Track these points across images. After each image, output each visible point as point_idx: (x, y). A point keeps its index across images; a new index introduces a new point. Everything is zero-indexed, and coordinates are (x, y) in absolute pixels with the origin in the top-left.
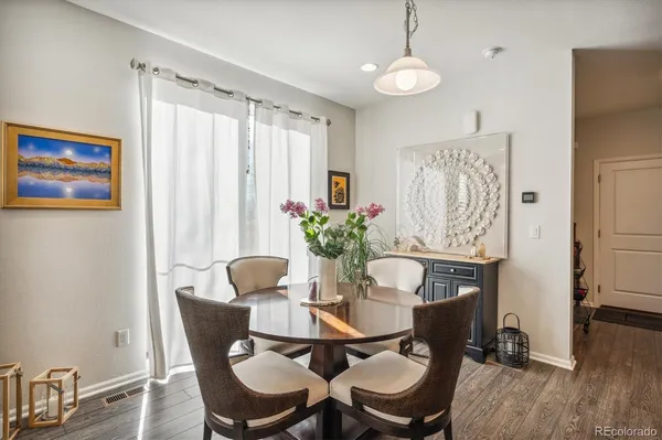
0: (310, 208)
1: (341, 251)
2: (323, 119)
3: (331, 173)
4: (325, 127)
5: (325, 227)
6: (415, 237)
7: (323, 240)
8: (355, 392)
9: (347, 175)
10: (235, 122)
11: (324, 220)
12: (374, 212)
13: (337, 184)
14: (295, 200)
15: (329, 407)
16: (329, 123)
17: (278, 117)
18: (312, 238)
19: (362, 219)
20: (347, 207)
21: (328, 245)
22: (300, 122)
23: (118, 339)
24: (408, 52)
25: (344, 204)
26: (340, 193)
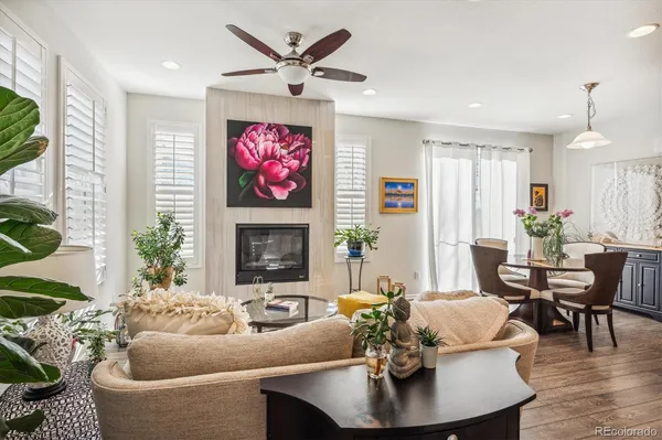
0: (527, 212)
1: (546, 234)
2: (527, 149)
3: (532, 185)
4: (528, 154)
5: (536, 222)
6: (609, 233)
7: (535, 229)
8: (554, 294)
9: (546, 186)
10: (470, 162)
11: (535, 218)
12: (567, 214)
13: (537, 193)
14: (520, 209)
15: (541, 301)
16: (531, 151)
17: (495, 153)
18: (529, 227)
19: (559, 218)
20: (546, 209)
21: (538, 231)
22: (509, 154)
23: (416, 276)
24: (590, 128)
25: (543, 207)
26: (540, 199)
